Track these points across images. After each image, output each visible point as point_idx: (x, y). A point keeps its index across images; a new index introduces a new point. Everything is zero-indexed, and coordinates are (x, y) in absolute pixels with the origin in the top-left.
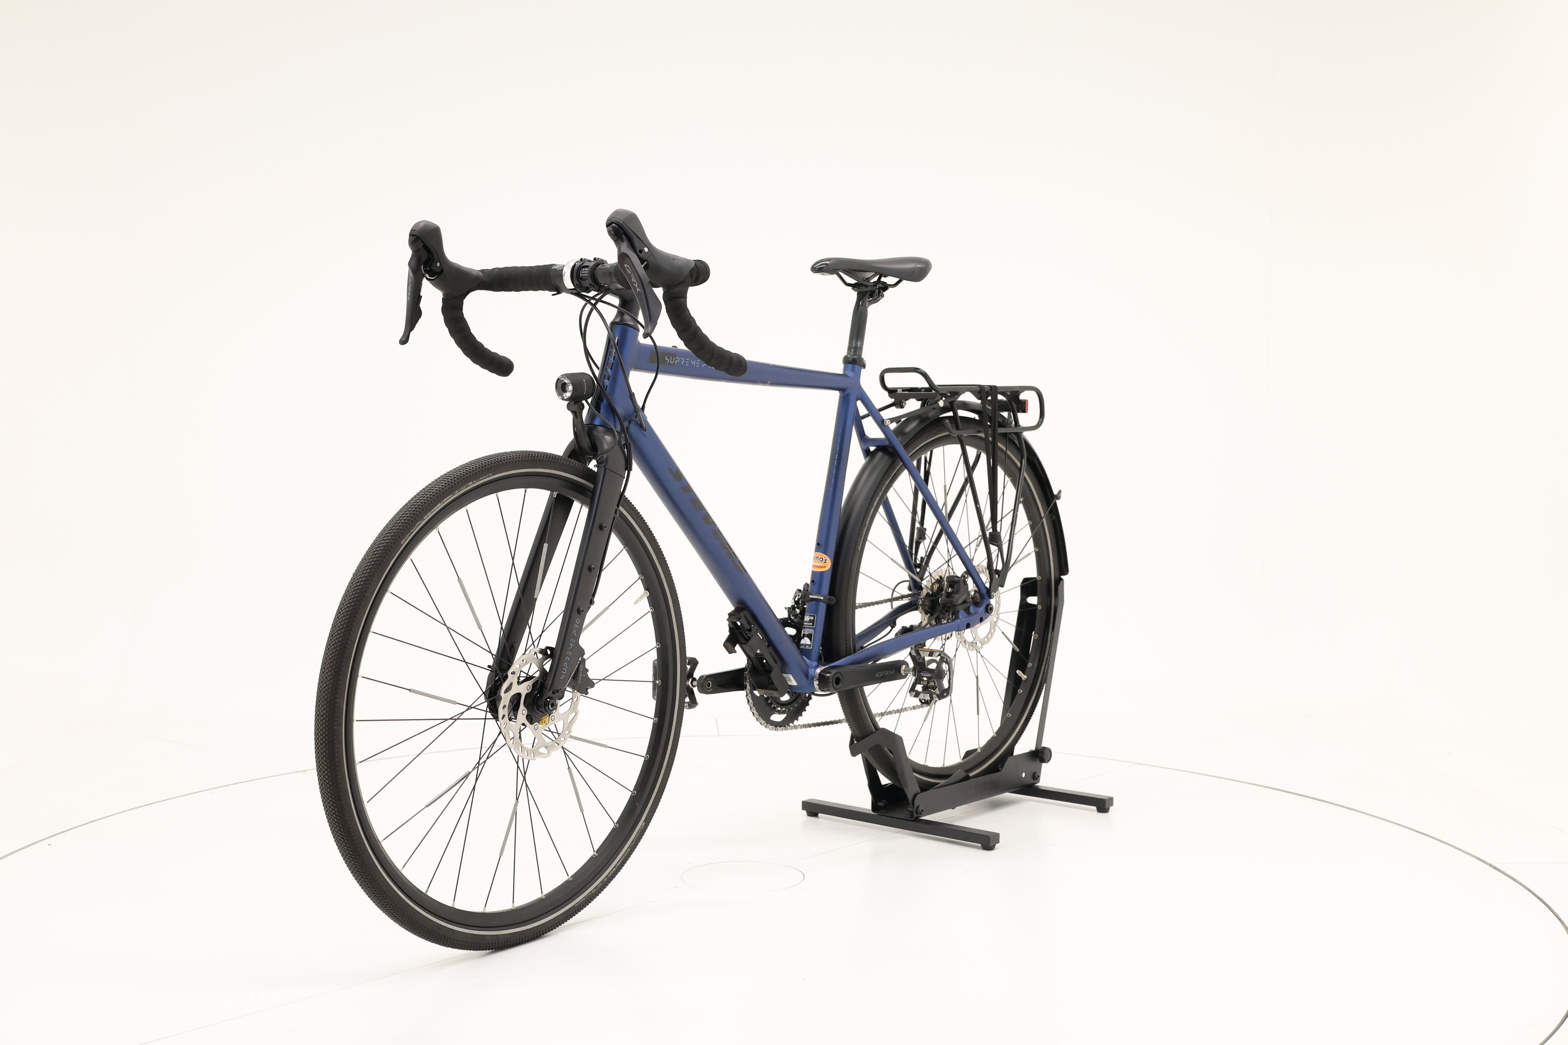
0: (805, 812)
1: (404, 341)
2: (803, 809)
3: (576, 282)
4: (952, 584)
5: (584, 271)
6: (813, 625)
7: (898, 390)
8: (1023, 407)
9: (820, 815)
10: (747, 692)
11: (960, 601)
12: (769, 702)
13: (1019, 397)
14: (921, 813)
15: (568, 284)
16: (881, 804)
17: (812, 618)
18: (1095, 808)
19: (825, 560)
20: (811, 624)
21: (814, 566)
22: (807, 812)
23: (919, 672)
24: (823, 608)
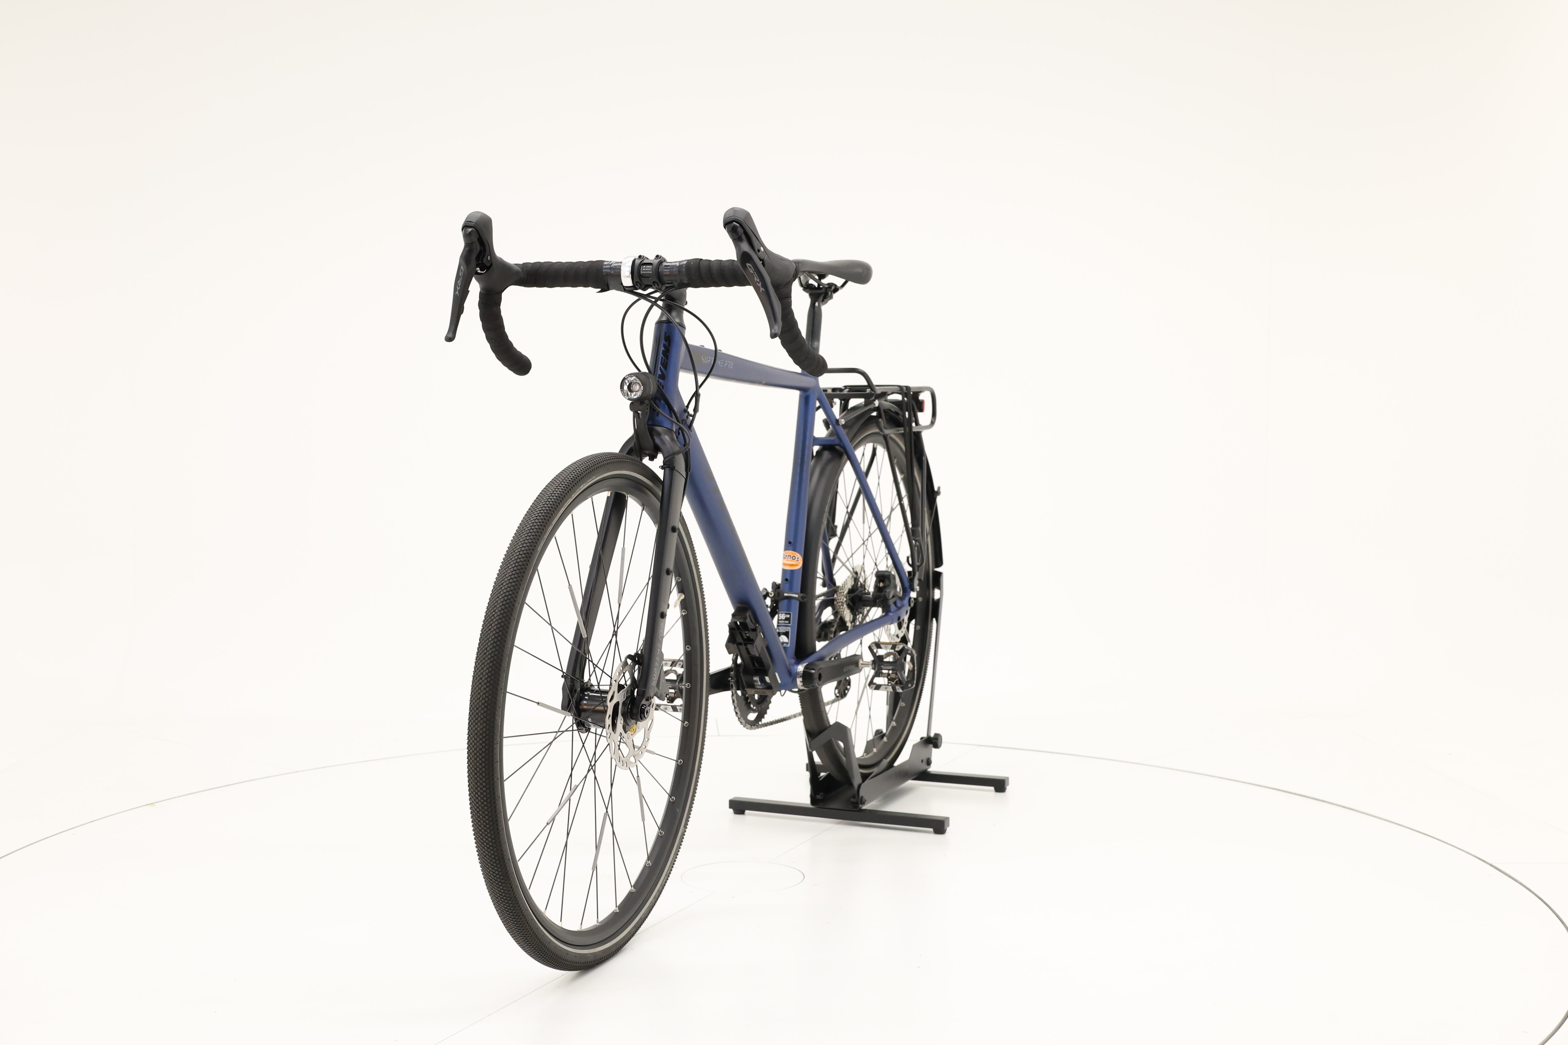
0: (731, 810)
1: (450, 338)
2: (730, 807)
3: (637, 279)
4: (882, 578)
5: (645, 268)
6: (789, 623)
7: (828, 390)
8: (920, 406)
9: (747, 812)
10: (732, 692)
11: (891, 596)
12: (749, 701)
13: (918, 398)
14: (863, 803)
15: (627, 281)
16: (818, 797)
17: (788, 616)
18: (992, 788)
19: (798, 558)
20: (787, 622)
21: (784, 564)
22: (734, 810)
23: (879, 665)
24: (796, 606)
